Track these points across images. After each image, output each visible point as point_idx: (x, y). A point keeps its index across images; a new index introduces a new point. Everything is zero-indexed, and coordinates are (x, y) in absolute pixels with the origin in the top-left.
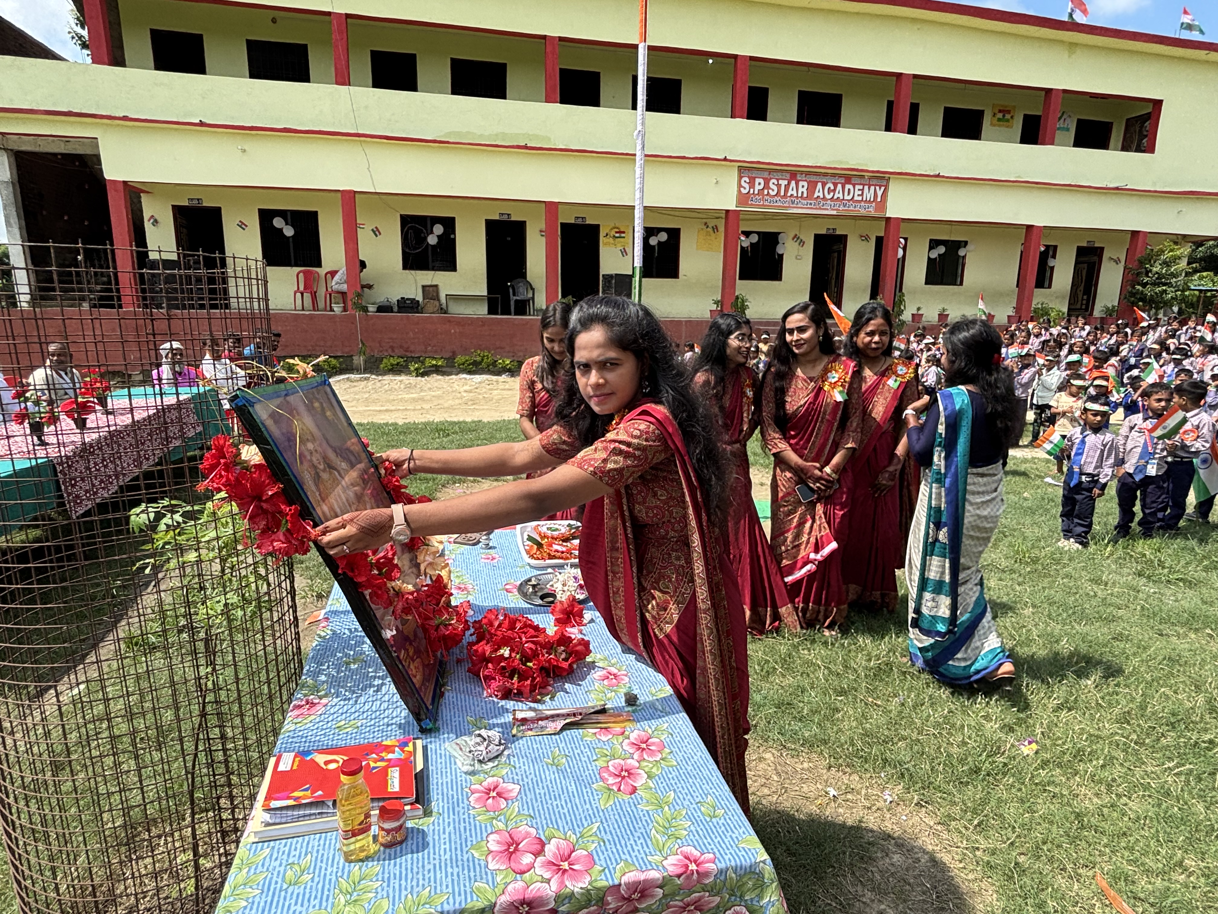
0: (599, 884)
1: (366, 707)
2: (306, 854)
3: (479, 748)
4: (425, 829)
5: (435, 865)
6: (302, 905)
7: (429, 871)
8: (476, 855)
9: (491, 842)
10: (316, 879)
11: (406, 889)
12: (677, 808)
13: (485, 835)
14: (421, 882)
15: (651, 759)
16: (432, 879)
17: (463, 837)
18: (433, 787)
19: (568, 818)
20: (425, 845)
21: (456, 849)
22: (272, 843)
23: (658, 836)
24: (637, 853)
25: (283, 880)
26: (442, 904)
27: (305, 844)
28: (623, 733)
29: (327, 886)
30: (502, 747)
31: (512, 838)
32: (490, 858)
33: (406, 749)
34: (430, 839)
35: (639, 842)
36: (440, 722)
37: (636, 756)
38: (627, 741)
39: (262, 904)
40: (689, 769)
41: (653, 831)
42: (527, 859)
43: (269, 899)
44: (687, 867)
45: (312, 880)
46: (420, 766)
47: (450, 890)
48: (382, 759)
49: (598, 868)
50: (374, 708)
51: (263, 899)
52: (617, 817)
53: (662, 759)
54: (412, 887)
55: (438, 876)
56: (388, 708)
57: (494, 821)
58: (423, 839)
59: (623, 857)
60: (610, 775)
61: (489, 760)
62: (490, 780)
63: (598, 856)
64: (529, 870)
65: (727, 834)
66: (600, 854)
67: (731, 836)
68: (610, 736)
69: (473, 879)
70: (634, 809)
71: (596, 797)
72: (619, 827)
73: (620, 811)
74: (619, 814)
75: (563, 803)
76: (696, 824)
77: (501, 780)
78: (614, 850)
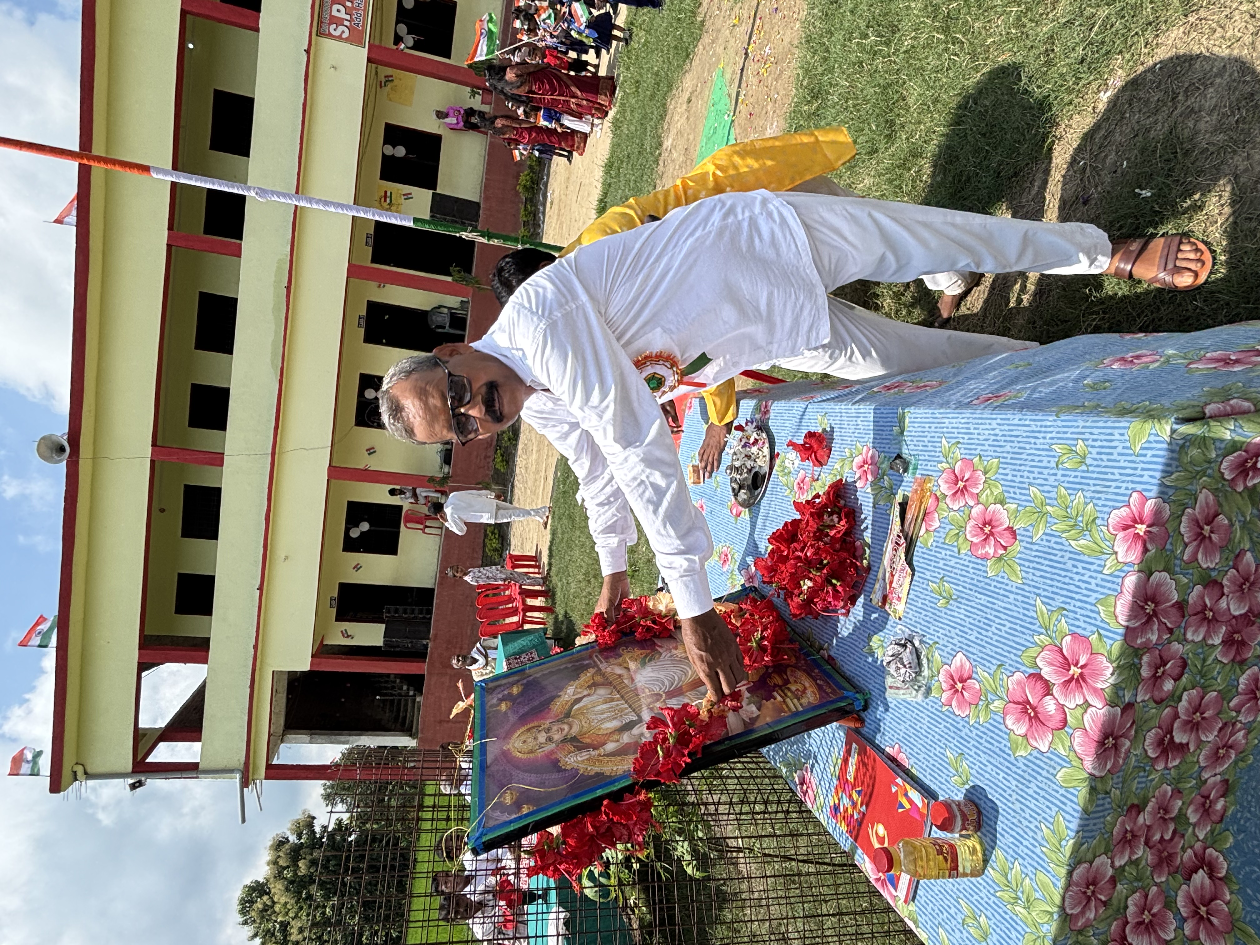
0: (1115, 652)
2: (958, 903)
3: (902, 672)
4: (974, 780)
5: (1018, 800)
7: (1022, 810)
8: (1023, 753)
9: (1015, 728)
10: (989, 914)
11: (1033, 846)
12: (1053, 495)
13: (1002, 727)
14: (1032, 827)
16: (1035, 815)
17: (997, 750)
19: (1018, 628)
20: (992, 799)
21: (1008, 768)
23: (1082, 542)
24: (1093, 581)
26: (1067, 828)
27: (947, 895)
28: (937, 499)
29: (1001, 911)
30: (909, 645)
31: (1019, 703)
32: (1033, 743)
34: (985, 789)
35: (1080, 570)
38: (948, 500)
40: (1008, 448)
41: (1072, 543)
42: (1050, 705)
44: (1137, 535)
45: (988, 918)
47: (1055, 809)
49: (1094, 639)
52: (1038, 573)
53: (985, 473)
54: (1034, 839)
55: (1033, 806)
57: (991, 707)
58: (984, 795)
59: (1092, 600)
60: (983, 547)
61: (920, 666)
62: (941, 677)
63: (1078, 627)
64: (1065, 714)
65: (1115, 457)
66: (1077, 623)
67: (1119, 454)
68: (936, 515)
69: (1051, 777)
70: (1035, 547)
71: (1005, 581)
72: (1052, 579)
73: (1031, 565)
74: (1034, 568)
75: (997, 621)
76: (1085, 487)
77: (946, 667)
78: (1079, 604)
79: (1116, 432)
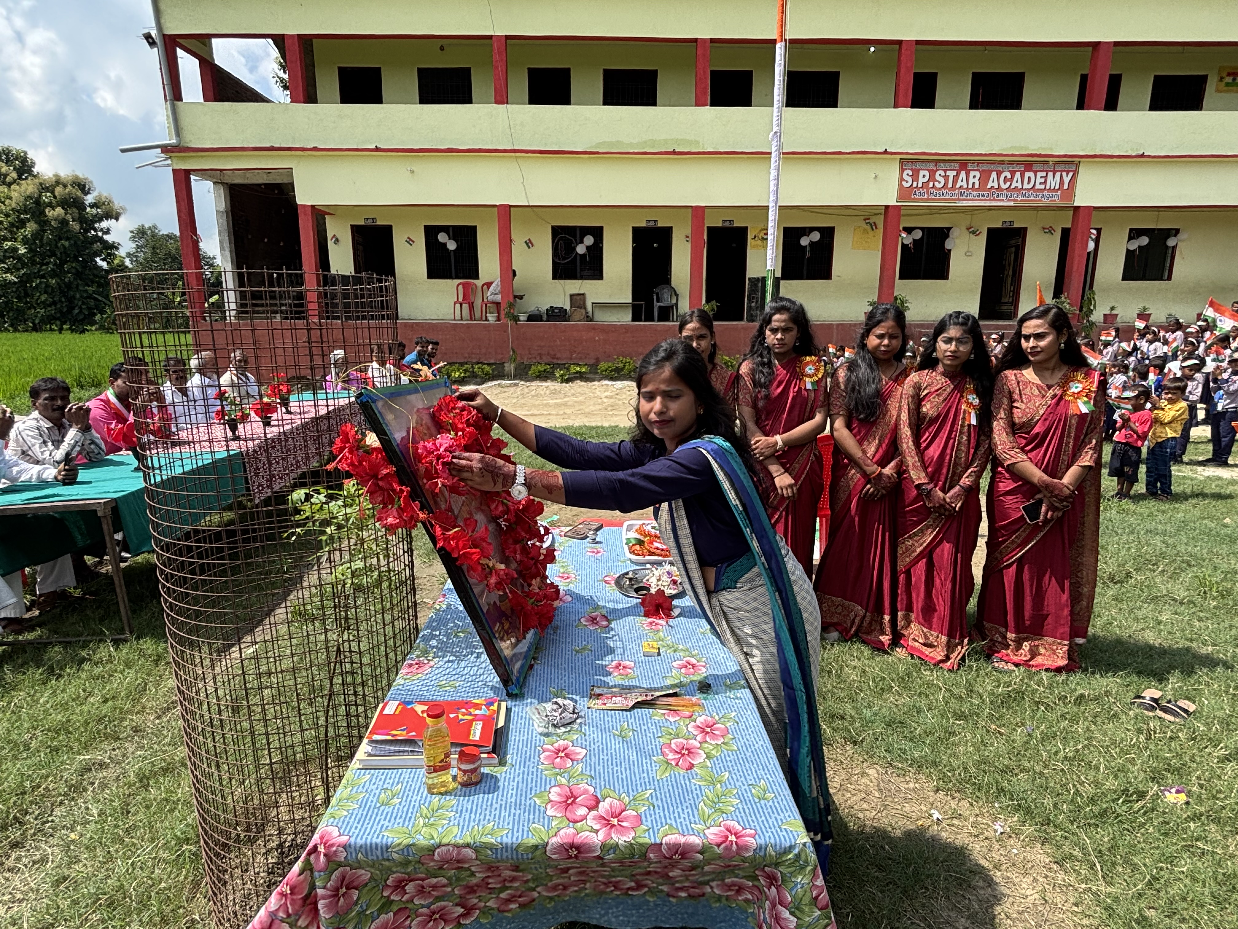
0: (641, 840)
1: (466, 671)
2: (398, 783)
3: (554, 714)
4: (498, 776)
5: (501, 805)
6: (389, 821)
7: (496, 809)
8: (538, 802)
9: (552, 793)
10: (403, 803)
11: (474, 821)
12: (729, 786)
13: (548, 787)
14: (487, 817)
15: (712, 742)
16: (497, 817)
17: (529, 786)
18: (511, 743)
19: (625, 783)
20: (496, 788)
21: (521, 795)
22: (372, 771)
23: (705, 809)
24: (682, 820)
25: (378, 801)
26: (502, 836)
27: (398, 776)
28: (691, 717)
29: (411, 810)
30: (575, 716)
31: (572, 793)
32: (549, 806)
33: (492, 708)
34: (501, 784)
35: (686, 811)
36: (526, 689)
37: (699, 738)
38: (693, 724)
39: (359, 816)
40: (748, 755)
41: (702, 803)
42: (582, 811)
43: (365, 813)
44: (727, 837)
45: (400, 803)
46: (501, 723)
47: (510, 826)
48: (470, 714)
49: (643, 827)
50: (471, 673)
51: (360, 812)
52: (670, 787)
53: (723, 743)
54: (479, 820)
55: (503, 815)
56: (483, 674)
57: (559, 777)
58: (495, 784)
59: (669, 821)
60: (671, 752)
61: (563, 726)
62: (561, 742)
63: (646, 817)
64: (581, 821)
65: (773, 816)
66: (648, 816)
67: (776, 818)
68: (678, 718)
69: (531, 822)
70: (688, 783)
71: (654, 768)
72: (670, 796)
73: (674, 782)
74: (672, 785)
75: (623, 769)
76: (744, 803)
77: (571, 744)
78: (662, 814)
79: (789, 813)
